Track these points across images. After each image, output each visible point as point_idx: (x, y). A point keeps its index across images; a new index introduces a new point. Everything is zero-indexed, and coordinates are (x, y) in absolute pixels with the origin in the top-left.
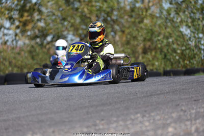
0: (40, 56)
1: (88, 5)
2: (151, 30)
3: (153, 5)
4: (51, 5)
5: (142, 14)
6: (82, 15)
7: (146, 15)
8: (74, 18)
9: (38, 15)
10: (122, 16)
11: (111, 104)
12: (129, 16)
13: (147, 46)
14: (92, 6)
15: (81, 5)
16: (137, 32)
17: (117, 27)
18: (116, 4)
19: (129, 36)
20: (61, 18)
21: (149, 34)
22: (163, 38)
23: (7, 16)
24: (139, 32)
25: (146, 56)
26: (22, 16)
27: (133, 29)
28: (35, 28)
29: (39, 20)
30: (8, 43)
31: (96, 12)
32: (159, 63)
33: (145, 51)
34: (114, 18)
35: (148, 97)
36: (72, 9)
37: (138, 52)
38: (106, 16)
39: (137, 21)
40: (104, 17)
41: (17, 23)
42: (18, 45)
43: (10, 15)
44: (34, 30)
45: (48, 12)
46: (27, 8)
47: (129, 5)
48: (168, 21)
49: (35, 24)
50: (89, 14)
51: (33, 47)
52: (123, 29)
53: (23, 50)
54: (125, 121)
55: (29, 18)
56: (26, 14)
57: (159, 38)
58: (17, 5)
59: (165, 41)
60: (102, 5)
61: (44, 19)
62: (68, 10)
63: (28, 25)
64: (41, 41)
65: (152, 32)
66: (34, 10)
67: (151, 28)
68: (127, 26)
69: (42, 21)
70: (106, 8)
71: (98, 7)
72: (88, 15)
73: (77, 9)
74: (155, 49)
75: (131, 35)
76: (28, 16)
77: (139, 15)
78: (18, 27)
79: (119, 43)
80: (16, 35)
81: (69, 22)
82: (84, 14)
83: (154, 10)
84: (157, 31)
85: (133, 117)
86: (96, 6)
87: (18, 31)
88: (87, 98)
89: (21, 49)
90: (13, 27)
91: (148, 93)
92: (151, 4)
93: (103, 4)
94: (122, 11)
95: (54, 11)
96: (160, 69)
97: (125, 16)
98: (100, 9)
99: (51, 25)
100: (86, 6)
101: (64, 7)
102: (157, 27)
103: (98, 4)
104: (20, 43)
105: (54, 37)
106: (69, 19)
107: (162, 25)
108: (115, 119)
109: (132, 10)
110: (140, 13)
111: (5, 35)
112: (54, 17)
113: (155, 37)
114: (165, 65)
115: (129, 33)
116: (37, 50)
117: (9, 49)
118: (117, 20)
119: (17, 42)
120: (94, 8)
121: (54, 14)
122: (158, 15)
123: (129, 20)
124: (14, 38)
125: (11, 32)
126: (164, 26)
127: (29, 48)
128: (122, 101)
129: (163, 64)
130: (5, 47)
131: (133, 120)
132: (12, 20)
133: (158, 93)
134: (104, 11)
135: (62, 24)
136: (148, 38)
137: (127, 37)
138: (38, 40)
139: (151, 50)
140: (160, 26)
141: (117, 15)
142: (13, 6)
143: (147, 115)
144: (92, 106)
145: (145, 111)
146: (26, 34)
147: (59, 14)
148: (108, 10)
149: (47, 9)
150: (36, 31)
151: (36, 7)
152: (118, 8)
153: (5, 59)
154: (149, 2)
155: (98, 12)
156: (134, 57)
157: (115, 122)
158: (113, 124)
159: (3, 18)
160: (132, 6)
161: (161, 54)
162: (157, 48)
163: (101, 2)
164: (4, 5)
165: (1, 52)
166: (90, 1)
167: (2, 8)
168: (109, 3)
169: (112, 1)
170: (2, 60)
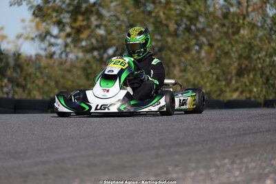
1: (165, 8)
2: (250, 44)
3: (253, 10)
4: (115, 6)
5: (238, 22)
6: (157, 22)
7: (244, 23)
9: (97, 20)
10: (211, 24)
11: (189, 144)
12: (220, 24)
13: (243, 66)
14: (171, 9)
15: (155, 8)
16: (230, 46)
17: (204, 40)
19: (219, 52)
20: (128, 25)
21: (247, 50)
22: (266, 56)
23: (54, 19)
24: (232, 46)
25: (242, 79)
26: (75, 20)
27: (225, 43)
28: (93, 37)
29: (98, 26)
30: (56, 57)
31: (175, 18)
32: (259, 89)
33: (240, 73)
34: (200, 26)
35: (240, 135)
36: (143, 12)
37: (231, 73)
38: (188, 23)
39: (230, 31)
40: (186, 24)
41: (68, 30)
42: (69, 60)
43: (58, 18)
44: (90, 40)
45: (111, 16)
46: (83, 9)
47: (221, 9)
49: (92, 31)
50: (166, 19)
51: (88, 62)
52: (212, 42)
53: (75, 67)
54: (207, 168)
55: (85, 23)
56: (80, 18)
57: (260, 55)
58: (69, 5)
59: (268, 60)
60: (183, 9)
61: (105, 26)
62: (138, 14)
63: (82, 33)
64: (99, 54)
65: (250, 47)
66: (92, 12)
67: (249, 41)
68: (218, 38)
69: (102, 28)
70: (189, 12)
71: (178, 12)
72: (164, 22)
73: (150, 13)
74: (254, 69)
75: (222, 50)
76: (83, 21)
77: (233, 23)
78: (69, 35)
79: (205, 61)
80: (66, 45)
82: (159, 20)
83: (255, 17)
84: (258, 46)
85: (218, 163)
86: (176, 9)
87: (69, 40)
88: (157, 135)
89: (73, 65)
90: (63, 34)
91: (241, 130)
92: (250, 9)
93: (185, 7)
94: (211, 18)
95: (118, 14)
96: (259, 97)
97: (214, 24)
98: (181, 14)
99: (114, 33)
100: (163, 10)
101: (132, 9)
102: (258, 39)
103: (178, 7)
104: (71, 56)
105: (117, 50)
107: (264, 38)
108: (193, 165)
109: (225, 16)
110: (236, 21)
111: (51, 45)
112: (118, 23)
113: (254, 54)
114: (267, 92)
115: (218, 48)
116: (94, 67)
117: (57, 63)
118: (203, 29)
119: (67, 55)
121: (118, 20)
122: (259, 24)
123: (220, 30)
124: (63, 49)
125: (60, 41)
126: (267, 38)
127: (82, 64)
128: (204, 141)
129: (264, 90)
130: (51, 62)
131: (218, 167)
132: (61, 26)
133: (254, 131)
134: (187, 16)
136: (244, 55)
137: (216, 53)
138: (96, 53)
139: (249, 72)
140: (261, 39)
141: (204, 22)
142: (64, 6)
143: (238, 162)
144: (163, 147)
145: (236, 156)
146: (79, 45)
147: (126, 19)
148: (192, 15)
149: (109, 11)
150: (94, 41)
151: (94, 9)
152: (205, 14)
153: (50, 78)
154: (248, 6)
155: (179, 18)
156: (226, 80)
157: (194, 169)
158: (191, 171)
159: (49, 22)
160: (225, 11)
161: (261, 77)
162: (257, 68)
163: (182, 4)
164: (51, 4)
165: (45, 68)
166: (168, 3)
167: (48, 8)
168: (194, 6)
169: (197, 3)
170: (45, 78)
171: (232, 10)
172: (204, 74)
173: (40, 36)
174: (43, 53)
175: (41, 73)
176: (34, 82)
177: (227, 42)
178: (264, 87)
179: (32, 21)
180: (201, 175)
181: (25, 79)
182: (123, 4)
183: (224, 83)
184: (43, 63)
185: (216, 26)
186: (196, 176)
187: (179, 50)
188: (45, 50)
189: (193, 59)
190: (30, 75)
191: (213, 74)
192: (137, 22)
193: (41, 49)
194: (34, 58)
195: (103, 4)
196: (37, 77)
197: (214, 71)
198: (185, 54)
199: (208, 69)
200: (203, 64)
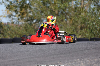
0: (30, 30)
1: (54, 5)
2: (85, 18)
3: (86, 6)
4: (36, 5)
5: (81, 10)
7: (83, 11)
8: (47, 12)
10: (71, 11)
11: (65, 54)
12: (74, 11)
13: (83, 26)
14: (56, 6)
15: (51, 5)
16: (78, 19)
17: (68, 17)
18: (68, 5)
19: (74, 21)
20: (41, 11)
21: (84, 20)
22: (91, 22)
23: (14, 10)
24: (79, 19)
25: (82, 31)
26: (21, 10)
27: (76, 18)
29: (30, 12)
30: (15, 23)
31: (58, 9)
32: (89, 34)
33: (81, 29)
34: (67, 12)
35: (83, 50)
36: (46, 7)
37: (78, 29)
38: (63, 11)
39: (78, 13)
41: (19, 13)
42: (19, 24)
43: (16, 9)
44: (27, 17)
45: (35, 8)
46: (24, 6)
47: (74, 6)
48: (93, 14)
50: (55, 10)
51: (26, 25)
52: (71, 17)
54: (72, 62)
55: (25, 11)
56: (23, 9)
57: (89, 22)
58: (19, 5)
59: (92, 24)
60: (61, 6)
61: (33, 12)
62: (44, 8)
63: (24, 14)
67: (85, 17)
68: (73, 16)
69: (32, 13)
70: (63, 7)
71: (59, 7)
72: (54, 10)
73: (49, 7)
76: (24, 10)
77: (79, 11)
78: (19, 15)
79: (69, 24)
80: (19, 19)
81: (45, 13)
82: (52, 10)
83: (87, 9)
84: (88, 19)
85: (75, 60)
86: (58, 6)
87: (19, 17)
88: (53, 50)
89: (21, 26)
90: (17, 15)
91: (83, 49)
92: (85, 6)
93: (61, 5)
94: (71, 9)
95: (37, 8)
96: (89, 37)
98: (60, 8)
99: (36, 15)
100: (53, 6)
101: (42, 6)
102: (88, 17)
103: (59, 5)
104: (20, 23)
105: (37, 20)
106: (45, 12)
107: (90, 16)
108: (67, 61)
109: (76, 8)
110: (80, 10)
111: (13, 19)
112: (37, 11)
113: (87, 22)
114: (91, 35)
115: (74, 20)
116: (29, 27)
117: (15, 26)
118: (68, 13)
119: (19, 23)
120: (57, 7)
122: (88, 11)
123: (74, 13)
124: (17, 20)
125: (16, 18)
126: (91, 16)
127: (24, 26)
128: (70, 52)
129: (90, 35)
130: (13, 25)
131: (76, 62)
132: (17, 12)
133: (88, 49)
134: (62, 8)
135: (41, 14)
136: (83, 22)
137: (73, 22)
138: (29, 22)
139: (85, 28)
140: (89, 17)
141: (68, 11)
142: (17, 5)
143: (83, 60)
144: (55, 55)
145: (82, 58)
146: (23, 19)
147: (40, 9)
148: (64, 8)
149: (34, 7)
150: (29, 17)
151: (29, 6)
152: (69, 8)
153: (13, 31)
154: (84, 5)
155: (59, 9)
156: (76, 31)
157: (67, 62)
158: (66, 63)
159: (12, 11)
160: (76, 6)
161: (89, 30)
162: (87, 27)
163: (60, 4)
164: (13, 4)
165: (11, 27)
166: (55, 4)
167: (12, 6)
168: (65, 5)
169: (66, 4)
170: (11, 31)
171: (78, 6)
172: (69, 29)
173: (9, 15)
174: (10, 22)
175: (10, 29)
176: (7, 32)
177: (77, 17)
178: (90, 33)
179: (6, 10)
180: (70, 64)
181: (4, 31)
182: (39, 4)
183: (76, 32)
184: (10, 25)
185: (73, 12)
186: (68, 65)
187: (59, 20)
188: (11, 21)
189: (64, 24)
190: (6, 30)
191: (72, 29)
192: (44, 11)
193: (9, 20)
194: (7, 24)
195: (32, 4)
196: (8, 31)
197: (72, 28)
198: (61, 22)
199: (70, 27)
200: (68, 25)
